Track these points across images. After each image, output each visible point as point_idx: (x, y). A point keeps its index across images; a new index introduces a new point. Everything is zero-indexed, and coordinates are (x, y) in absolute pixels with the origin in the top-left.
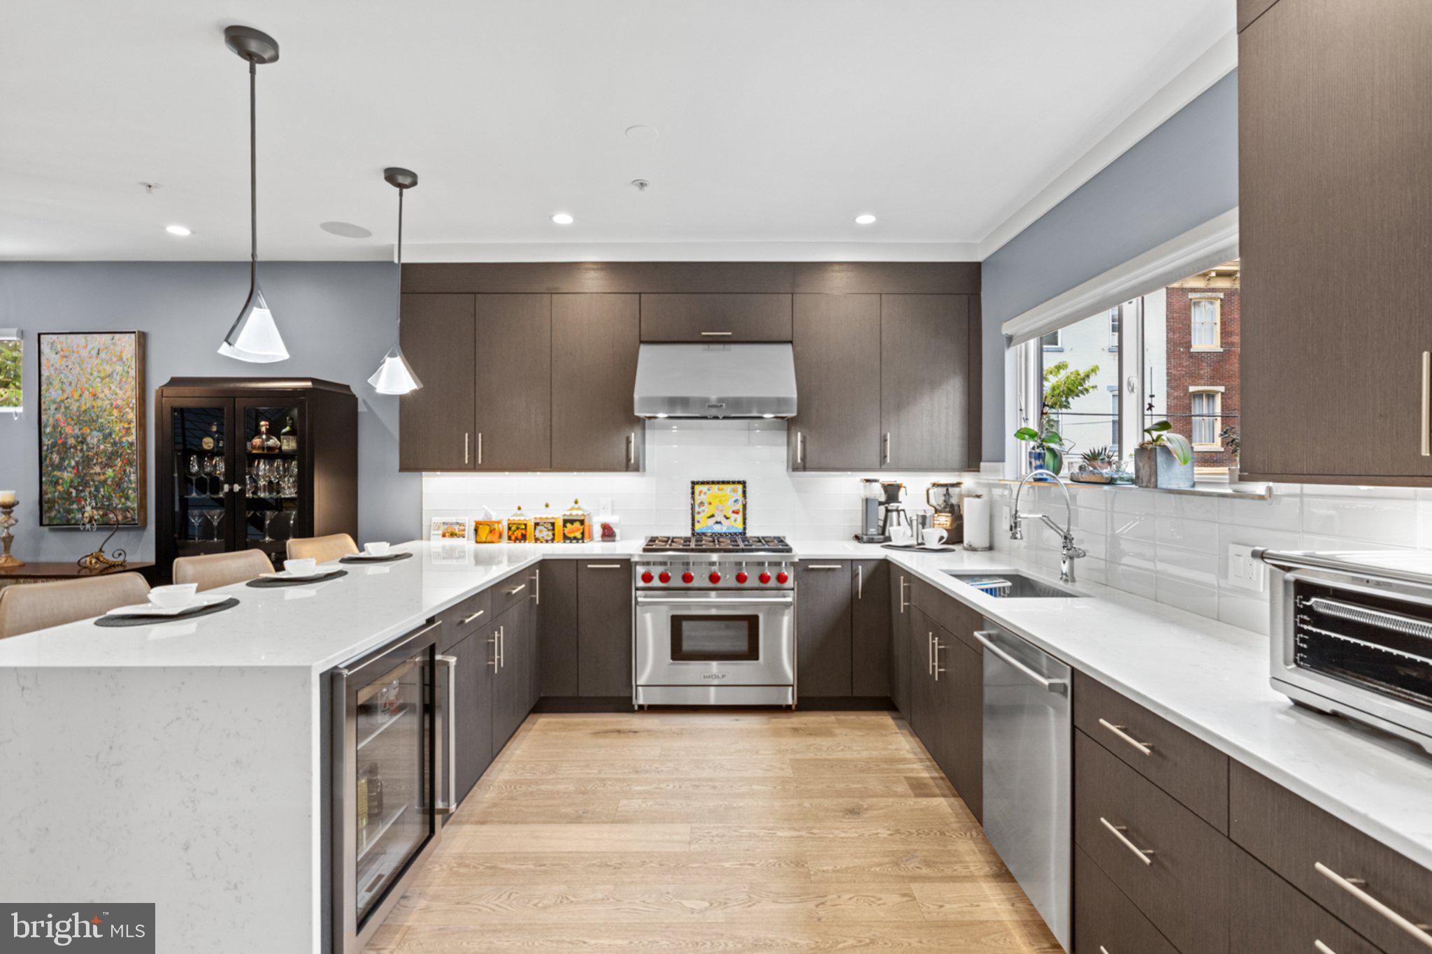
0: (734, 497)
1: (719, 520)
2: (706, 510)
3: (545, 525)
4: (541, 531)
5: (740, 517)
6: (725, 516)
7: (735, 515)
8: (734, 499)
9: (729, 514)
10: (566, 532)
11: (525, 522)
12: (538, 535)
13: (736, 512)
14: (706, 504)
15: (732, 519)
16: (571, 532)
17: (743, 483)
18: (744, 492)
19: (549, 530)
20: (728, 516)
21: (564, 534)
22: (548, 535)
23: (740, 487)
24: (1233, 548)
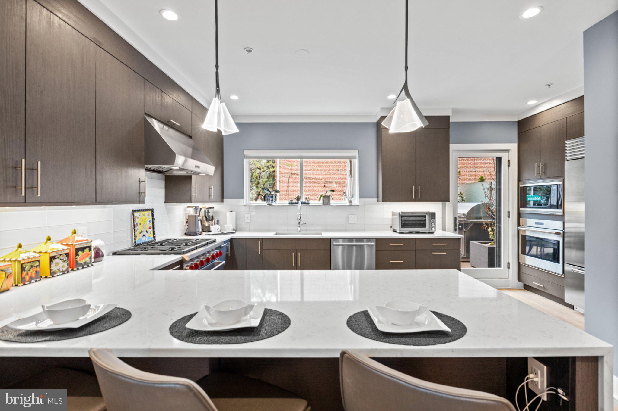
0: (149, 219)
1: (144, 234)
2: (139, 228)
3: (61, 258)
4: (57, 264)
5: (151, 230)
6: (146, 231)
7: (150, 230)
8: (149, 221)
9: (148, 230)
10: (78, 260)
11: (38, 259)
12: (54, 268)
13: (150, 228)
14: (139, 225)
15: (149, 232)
16: (80, 260)
17: (152, 210)
18: (153, 215)
19: (64, 261)
20: (148, 231)
21: (77, 261)
22: (63, 267)
23: (150, 212)
24: (350, 216)
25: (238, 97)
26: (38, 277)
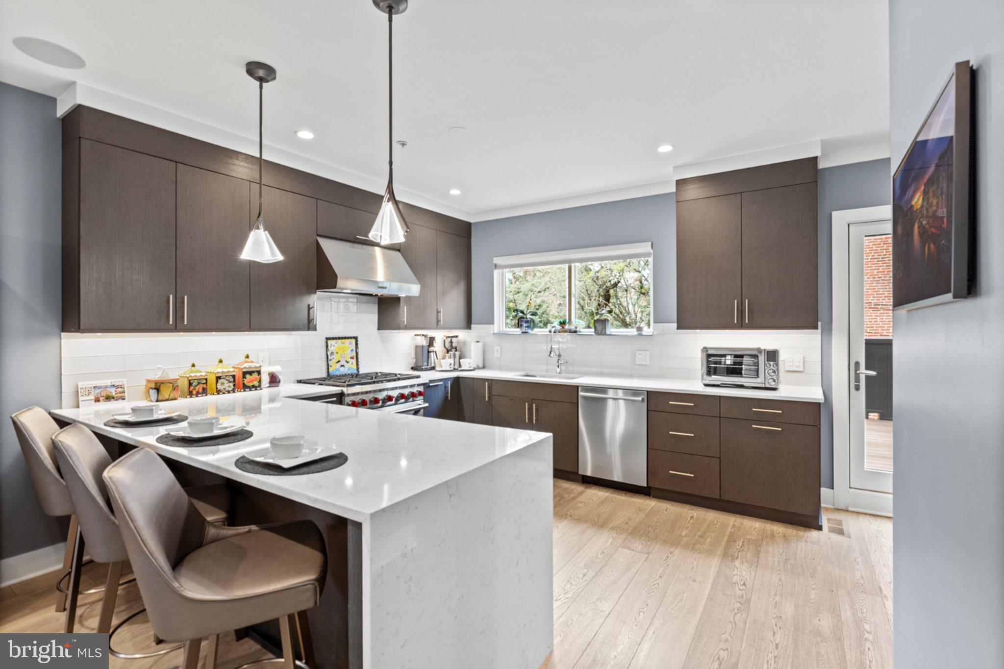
0: (350, 347)
1: (343, 364)
2: (335, 358)
3: (227, 378)
4: (223, 384)
5: (354, 361)
6: (346, 361)
7: (352, 360)
8: (351, 349)
9: (349, 360)
10: (245, 382)
11: (206, 377)
12: (220, 387)
13: (352, 358)
14: (335, 354)
15: (350, 363)
16: (248, 382)
17: (356, 338)
18: (357, 344)
19: (230, 382)
20: (348, 361)
21: (244, 384)
22: (229, 387)
23: (354, 341)
24: (638, 352)
25: (460, 191)
26: (204, 392)
